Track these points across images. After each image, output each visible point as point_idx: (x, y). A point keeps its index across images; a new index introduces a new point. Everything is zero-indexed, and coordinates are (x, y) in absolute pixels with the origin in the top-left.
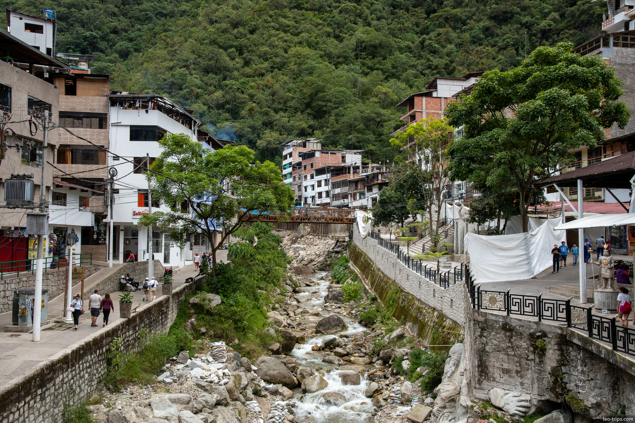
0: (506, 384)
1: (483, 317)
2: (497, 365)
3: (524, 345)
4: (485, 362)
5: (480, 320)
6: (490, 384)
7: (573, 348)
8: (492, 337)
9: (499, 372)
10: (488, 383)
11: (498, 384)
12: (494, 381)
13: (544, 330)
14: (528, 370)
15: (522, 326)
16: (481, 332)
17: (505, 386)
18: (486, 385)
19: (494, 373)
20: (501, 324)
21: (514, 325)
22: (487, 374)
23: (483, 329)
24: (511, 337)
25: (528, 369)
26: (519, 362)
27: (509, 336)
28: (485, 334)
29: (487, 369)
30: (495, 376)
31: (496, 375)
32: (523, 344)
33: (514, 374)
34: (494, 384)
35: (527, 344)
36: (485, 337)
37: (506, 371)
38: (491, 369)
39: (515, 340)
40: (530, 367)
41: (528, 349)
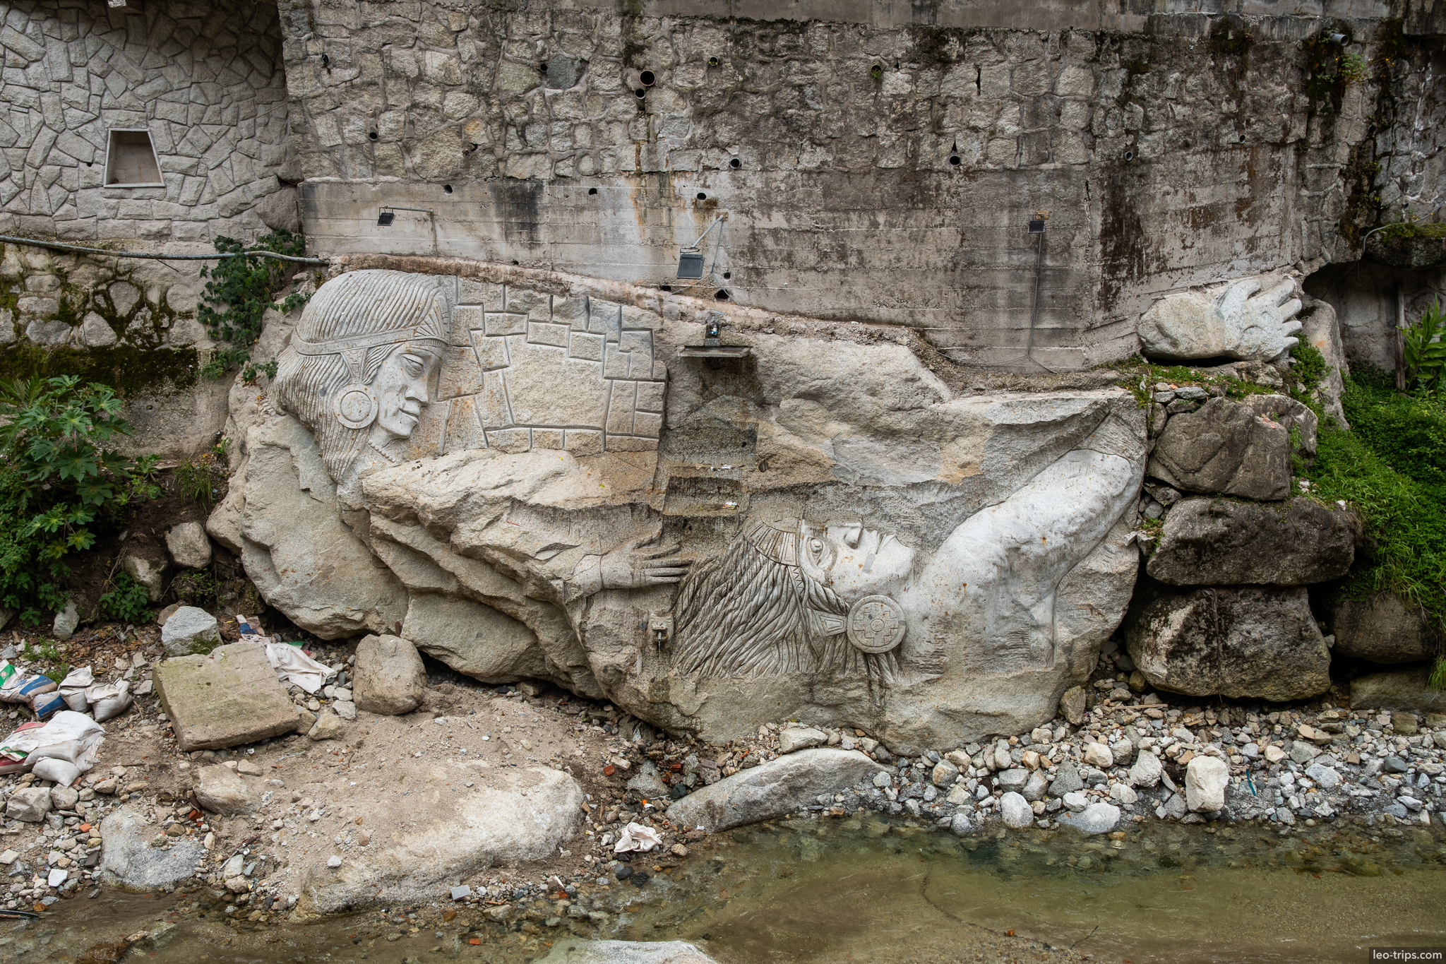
0: (1203, 266)
1: (1142, 13)
2: (1176, 202)
3: (1282, 92)
4: (1130, 209)
5: (1125, 30)
6: (1146, 288)
7: (1412, 64)
8: (1169, 93)
9: (1180, 228)
10: (1137, 290)
11: (1176, 275)
12: (1162, 269)
13: (1343, 17)
14: (1273, 188)
15: (1281, 20)
16: (1128, 83)
17: (1198, 273)
18: (1132, 301)
19: (1162, 241)
20: (1207, 27)
21: (1253, 21)
22: (1136, 253)
23: (1135, 69)
24: (1240, 74)
25: (1273, 184)
26: (1249, 167)
27: (1230, 72)
28: (1142, 89)
29: (1140, 231)
30: (1165, 251)
31: (1172, 247)
32: (1279, 89)
33: (1230, 219)
34: (1162, 281)
35: (1290, 88)
36: (1141, 100)
37: (1205, 218)
38: (1151, 230)
39: (1254, 83)
40: (1280, 173)
41: (1290, 107)
